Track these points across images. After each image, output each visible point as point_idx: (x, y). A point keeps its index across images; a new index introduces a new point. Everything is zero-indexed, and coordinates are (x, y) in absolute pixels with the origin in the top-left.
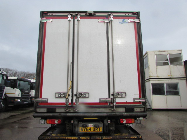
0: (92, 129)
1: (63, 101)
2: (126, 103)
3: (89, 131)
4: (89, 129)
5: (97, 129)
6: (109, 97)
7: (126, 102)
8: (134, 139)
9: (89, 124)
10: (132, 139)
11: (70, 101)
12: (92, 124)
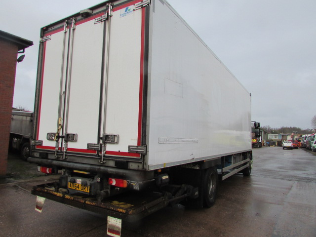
0: (80, 186)
1: (53, 144)
2: (119, 153)
3: (77, 189)
4: (77, 186)
5: (85, 188)
6: (99, 141)
7: (119, 151)
8: (121, 212)
9: (78, 179)
10: (118, 211)
11: (60, 146)
12: (81, 180)
